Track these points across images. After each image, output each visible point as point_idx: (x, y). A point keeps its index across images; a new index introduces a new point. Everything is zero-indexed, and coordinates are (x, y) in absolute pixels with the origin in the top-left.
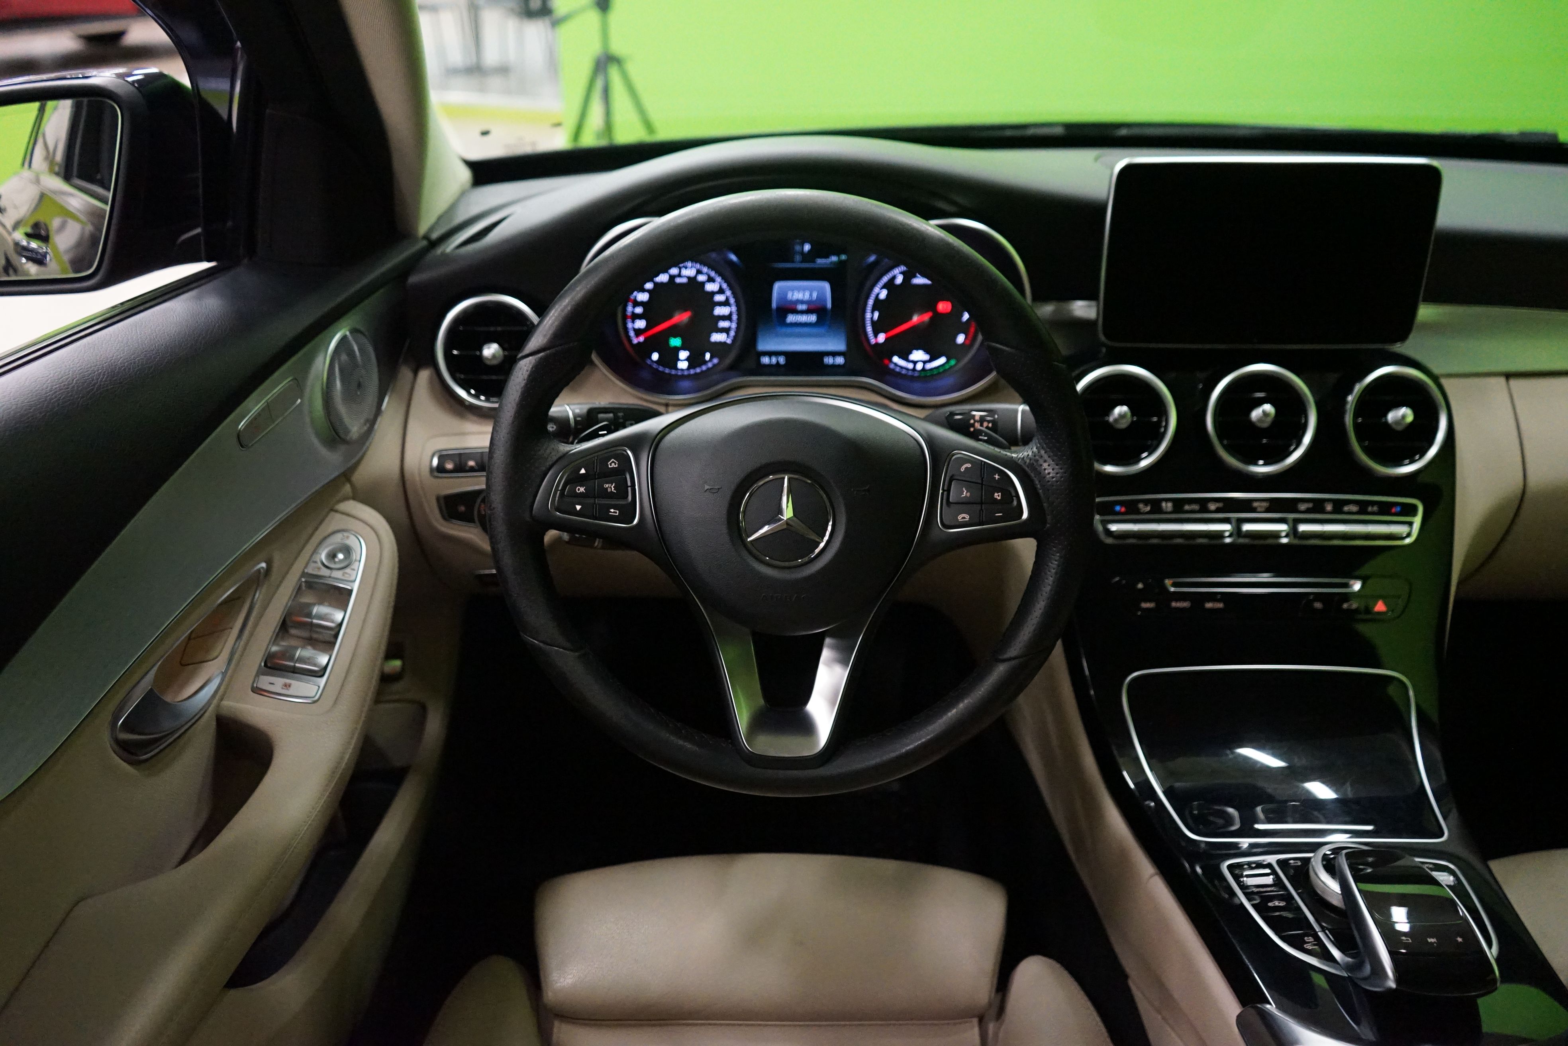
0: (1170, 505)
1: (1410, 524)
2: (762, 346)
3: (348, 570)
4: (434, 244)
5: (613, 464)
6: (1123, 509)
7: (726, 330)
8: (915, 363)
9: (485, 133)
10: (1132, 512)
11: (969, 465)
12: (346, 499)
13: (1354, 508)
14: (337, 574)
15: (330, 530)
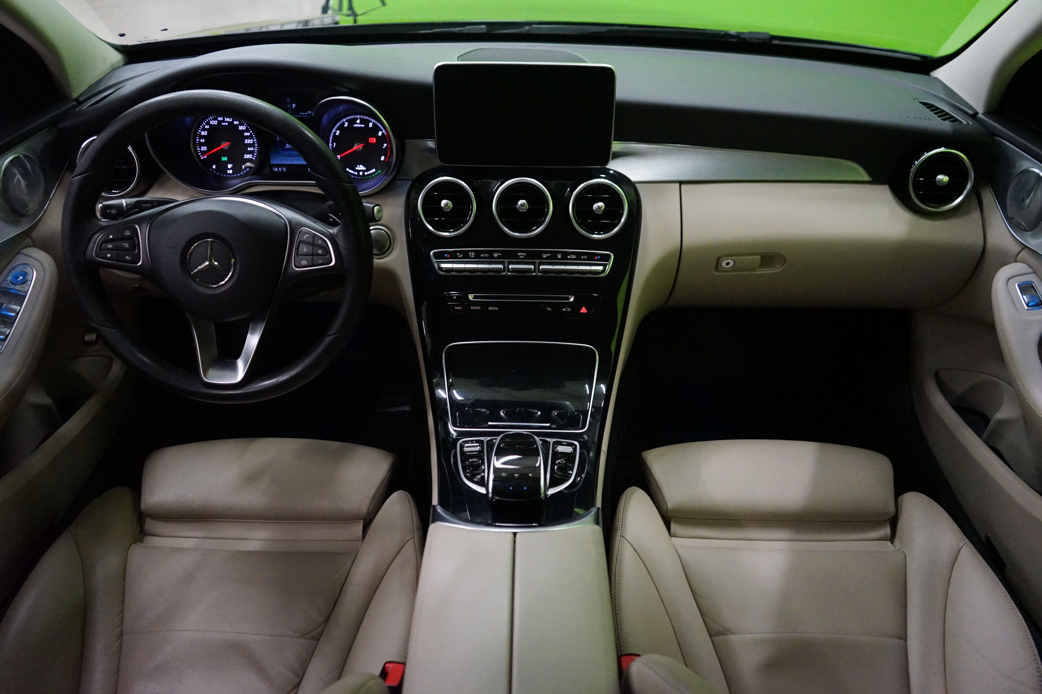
0: (473, 254)
1: (605, 266)
2: (272, 162)
3: (24, 285)
4: (80, 103)
5: (128, 233)
6: (449, 256)
7: (252, 152)
8: (359, 171)
9: (122, 35)
10: (453, 257)
11: (307, 235)
12: (29, 246)
13: (573, 257)
14: (18, 287)
15: (18, 263)
